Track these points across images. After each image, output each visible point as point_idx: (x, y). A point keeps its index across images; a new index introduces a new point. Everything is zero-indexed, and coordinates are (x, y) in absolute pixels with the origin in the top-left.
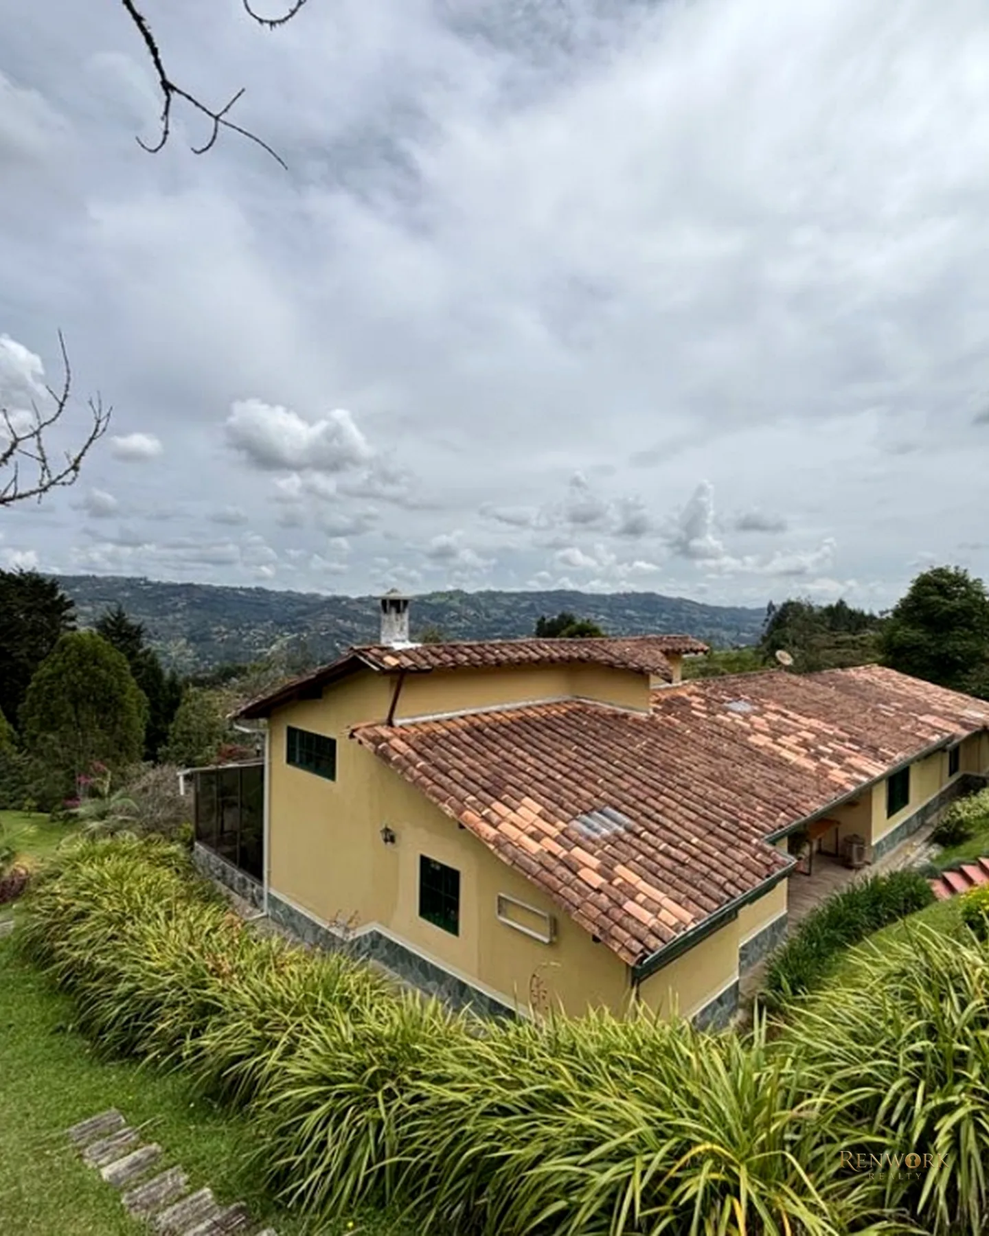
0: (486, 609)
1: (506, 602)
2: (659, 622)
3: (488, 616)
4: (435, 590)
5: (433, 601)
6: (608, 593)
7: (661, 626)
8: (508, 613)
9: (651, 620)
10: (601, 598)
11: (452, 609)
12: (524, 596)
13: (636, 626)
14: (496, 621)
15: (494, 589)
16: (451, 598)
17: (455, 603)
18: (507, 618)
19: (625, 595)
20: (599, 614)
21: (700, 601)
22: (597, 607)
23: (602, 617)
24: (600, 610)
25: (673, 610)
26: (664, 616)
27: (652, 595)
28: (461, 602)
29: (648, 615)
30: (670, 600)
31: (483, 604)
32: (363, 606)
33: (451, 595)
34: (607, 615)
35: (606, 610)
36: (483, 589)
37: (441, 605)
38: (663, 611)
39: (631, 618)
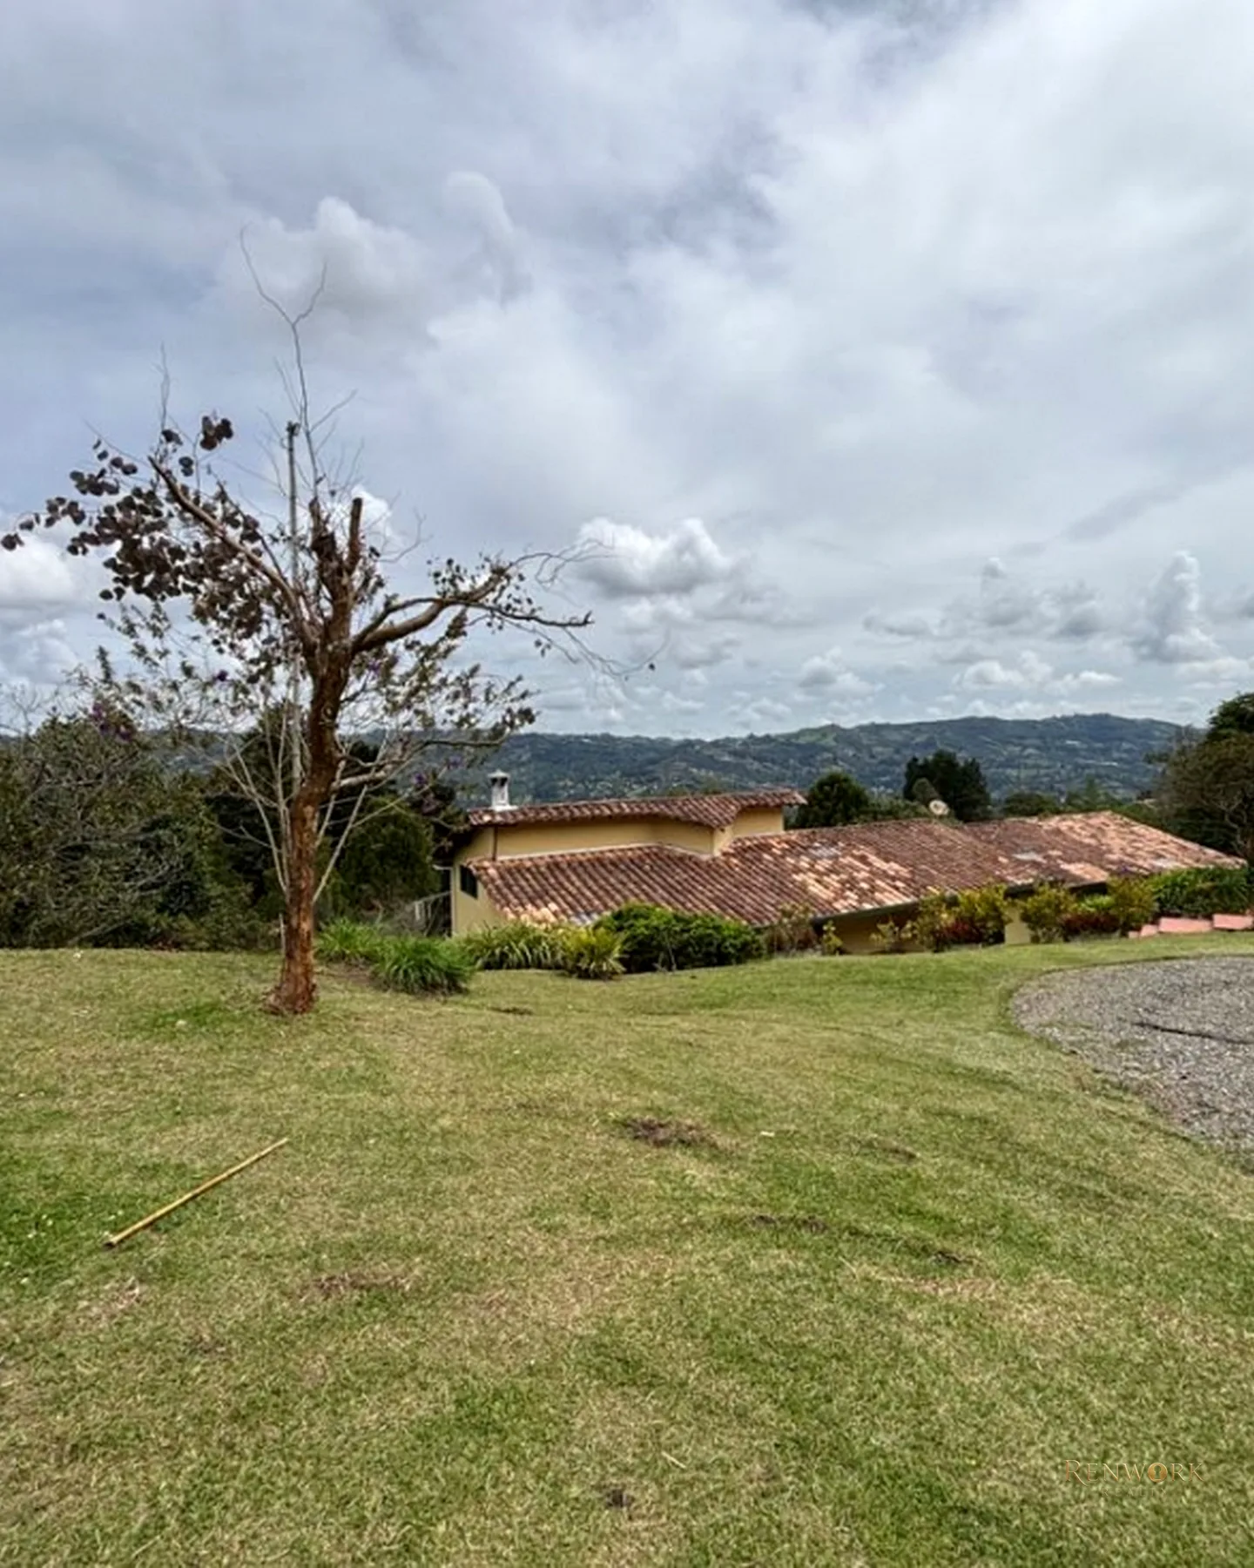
0: (869, 747)
1: (896, 737)
2: (1116, 755)
3: (873, 757)
4: (804, 726)
5: (802, 741)
6: (1039, 718)
7: (1119, 760)
8: (897, 751)
9: (1105, 753)
10: (1031, 725)
11: (826, 749)
12: (918, 728)
13: (1081, 761)
14: (882, 762)
15: (879, 720)
16: (824, 735)
17: (829, 741)
18: (897, 757)
19: (1065, 720)
20: (1025, 747)
21: (1183, 723)
22: (1022, 738)
23: (1030, 751)
24: (1027, 742)
25: (1140, 737)
26: (1125, 745)
27: (1107, 717)
28: (835, 739)
29: (1099, 745)
30: (1132, 722)
31: (865, 742)
32: (718, 751)
33: (823, 731)
34: (1038, 748)
35: (1037, 742)
36: (865, 722)
37: (812, 746)
38: (1121, 739)
39: (1073, 751)
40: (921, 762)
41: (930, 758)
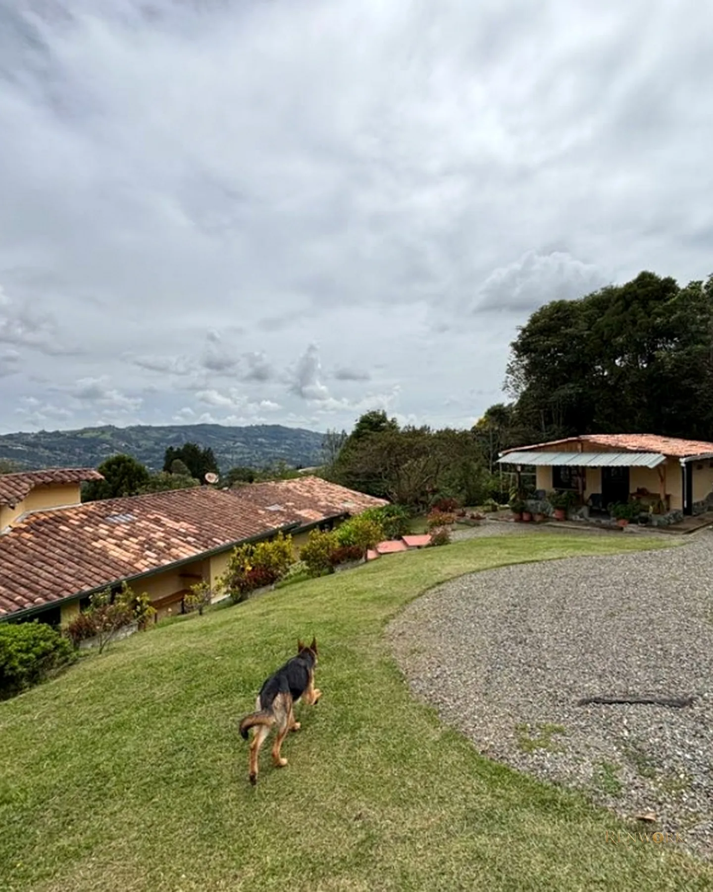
0: (136, 441)
1: (155, 434)
2: (284, 446)
3: (139, 447)
4: (87, 426)
5: (86, 436)
6: (244, 425)
7: (285, 449)
8: (156, 444)
9: (277, 445)
10: (239, 430)
11: (106, 442)
12: (171, 429)
13: (266, 450)
14: (146, 450)
15: (143, 424)
16: (103, 432)
17: (107, 436)
18: (156, 447)
19: (257, 427)
20: (236, 442)
21: (314, 430)
22: (234, 437)
23: (238, 444)
24: (237, 439)
25: (295, 437)
26: (288, 442)
27: (278, 426)
28: (112, 435)
29: (275, 441)
30: (291, 430)
31: (133, 437)
32: (10, 442)
33: (103, 430)
34: (243, 443)
35: (242, 439)
36: (133, 424)
37: (94, 439)
38: (286, 438)
39: (261, 444)
40: (175, 450)
41: (181, 448)
